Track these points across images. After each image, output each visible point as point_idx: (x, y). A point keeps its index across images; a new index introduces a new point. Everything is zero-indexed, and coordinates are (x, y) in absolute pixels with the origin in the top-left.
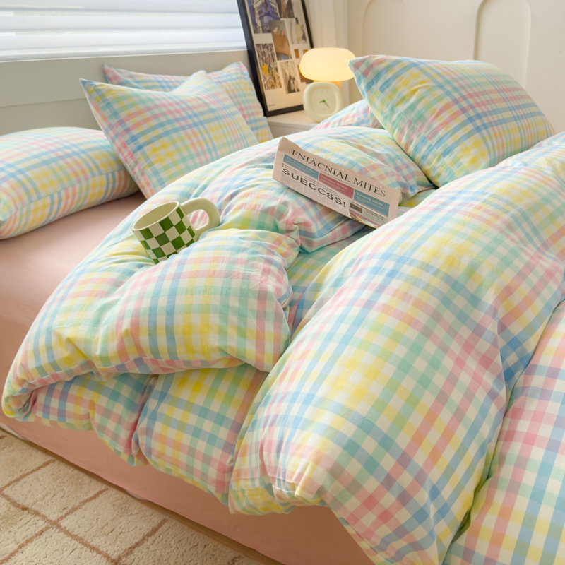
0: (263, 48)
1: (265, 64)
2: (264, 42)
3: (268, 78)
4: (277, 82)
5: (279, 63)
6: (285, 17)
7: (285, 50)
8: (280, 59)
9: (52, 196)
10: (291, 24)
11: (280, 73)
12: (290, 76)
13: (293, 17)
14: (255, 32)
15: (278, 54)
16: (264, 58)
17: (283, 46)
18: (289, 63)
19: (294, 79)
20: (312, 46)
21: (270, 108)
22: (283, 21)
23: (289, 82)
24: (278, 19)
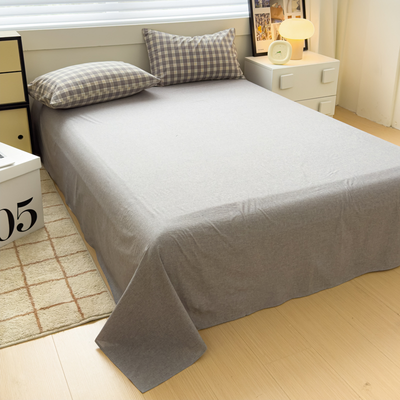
0: (261, 16)
1: (260, 26)
2: (262, 13)
3: (261, 34)
4: (269, 36)
5: (272, 25)
7: (280, 17)
8: (274, 23)
11: (272, 31)
14: (256, 7)
15: (273, 19)
16: (260, 22)
17: (278, 14)
20: (304, 13)
21: (258, 52)
23: (279, 36)
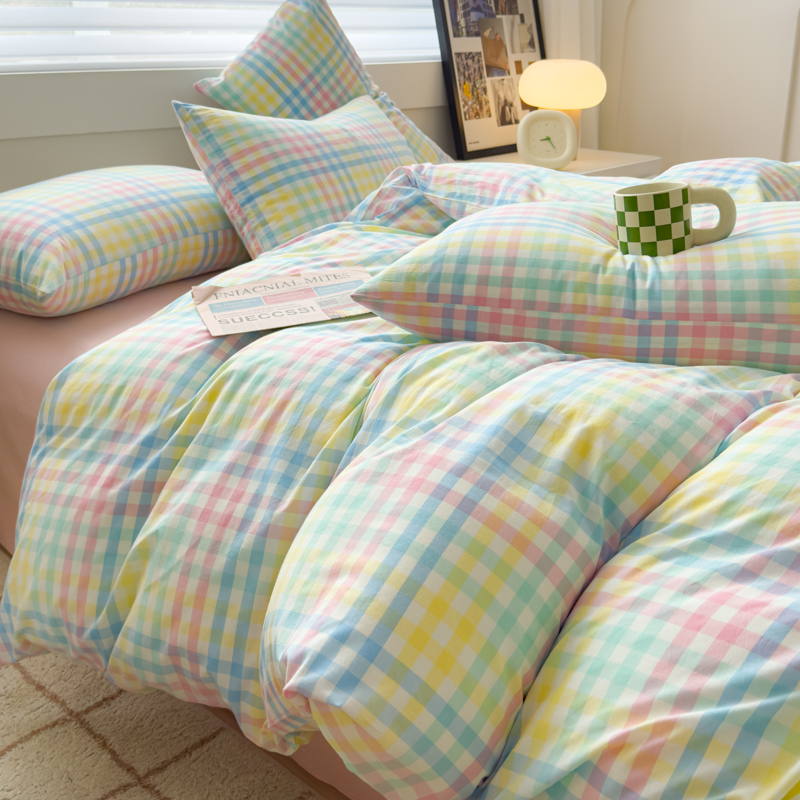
0: (466, 59)
1: (467, 83)
2: (468, 51)
3: (470, 103)
4: (485, 108)
5: (489, 81)
6: (503, 14)
7: (500, 62)
8: (492, 76)
9: (122, 261)
10: (513, 24)
11: (490, 96)
12: (506, 101)
13: (517, 13)
14: (455, 35)
15: (489, 68)
16: (467, 73)
17: (497, 56)
18: (505, 82)
19: (511, 105)
20: (543, 56)
21: (470, 148)
22: (501, 20)
23: (503, 109)
24: (493, 16)
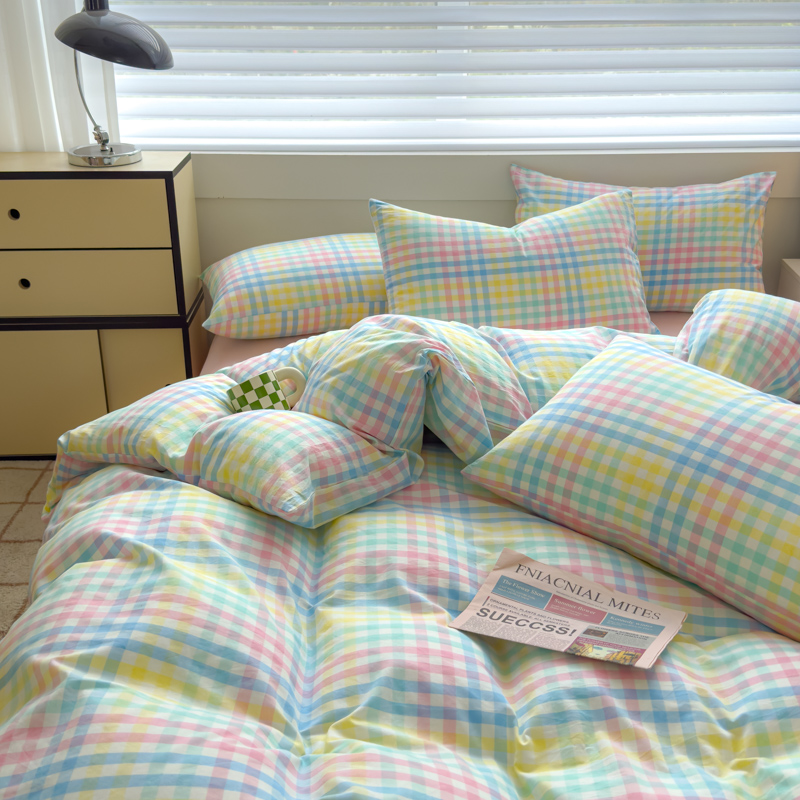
9: (284, 313)
